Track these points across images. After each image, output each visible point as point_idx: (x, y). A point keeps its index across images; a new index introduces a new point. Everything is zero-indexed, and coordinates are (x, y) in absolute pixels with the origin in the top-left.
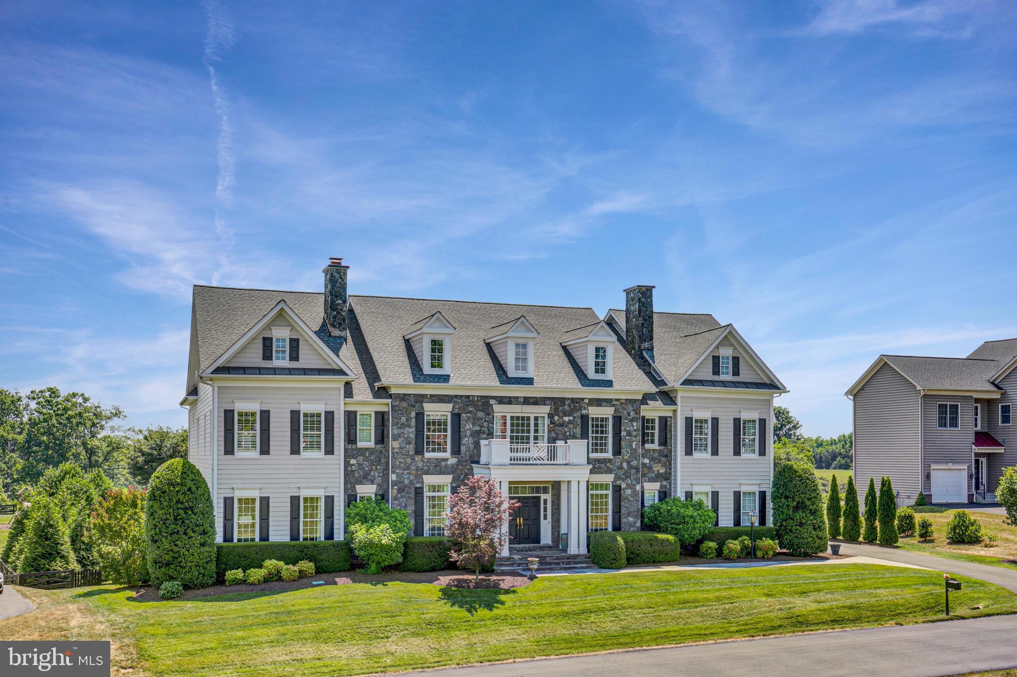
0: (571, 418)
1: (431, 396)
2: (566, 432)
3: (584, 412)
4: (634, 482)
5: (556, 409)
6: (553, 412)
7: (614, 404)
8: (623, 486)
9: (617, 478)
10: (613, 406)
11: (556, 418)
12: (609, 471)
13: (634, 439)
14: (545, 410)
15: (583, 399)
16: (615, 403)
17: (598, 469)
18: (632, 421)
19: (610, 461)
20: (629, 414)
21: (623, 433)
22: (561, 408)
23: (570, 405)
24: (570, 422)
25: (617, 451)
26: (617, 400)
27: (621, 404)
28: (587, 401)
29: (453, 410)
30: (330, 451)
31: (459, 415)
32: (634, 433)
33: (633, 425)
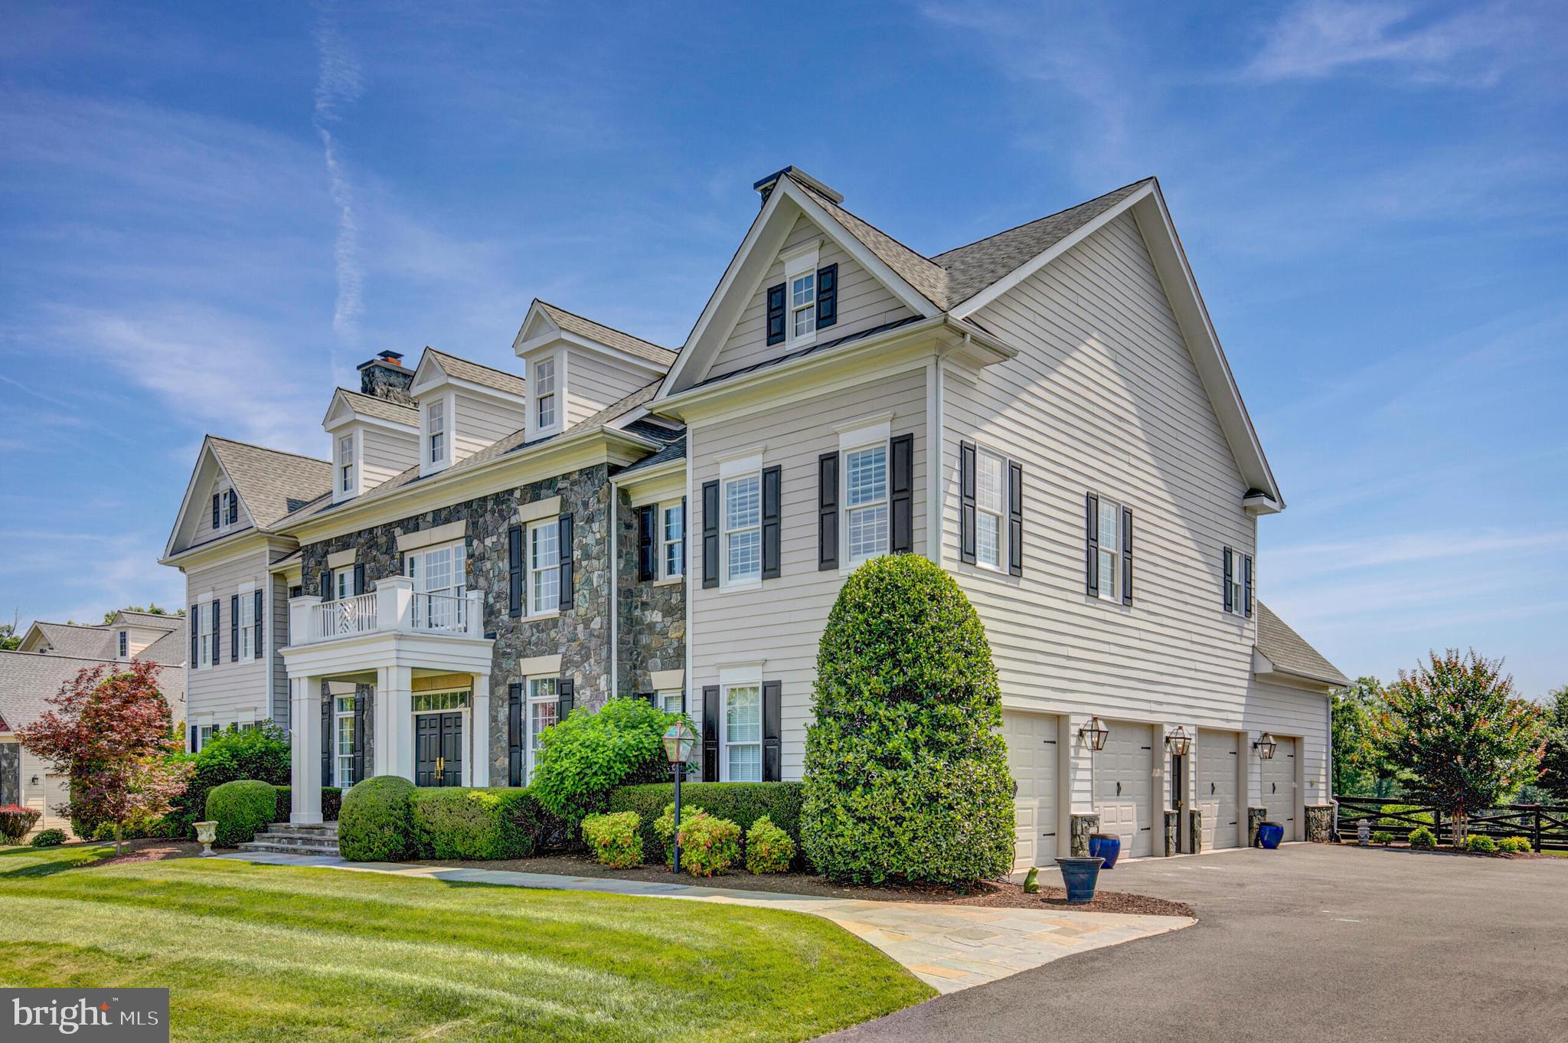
0: (494, 539)
1: (336, 538)
2: (488, 572)
3: (514, 520)
4: (596, 670)
5: (475, 524)
6: (471, 533)
7: (559, 489)
8: (578, 681)
9: (566, 664)
10: (558, 492)
11: (475, 543)
12: (554, 651)
13: (595, 563)
14: (458, 528)
15: (511, 492)
16: (560, 485)
17: (536, 644)
18: (590, 520)
19: (554, 622)
20: (586, 505)
21: (577, 554)
22: (481, 520)
23: (493, 512)
24: (494, 548)
25: (566, 602)
26: (565, 477)
27: (574, 483)
28: (517, 494)
29: (357, 560)
30: (259, 654)
31: (363, 566)
32: (595, 550)
33: (592, 532)
